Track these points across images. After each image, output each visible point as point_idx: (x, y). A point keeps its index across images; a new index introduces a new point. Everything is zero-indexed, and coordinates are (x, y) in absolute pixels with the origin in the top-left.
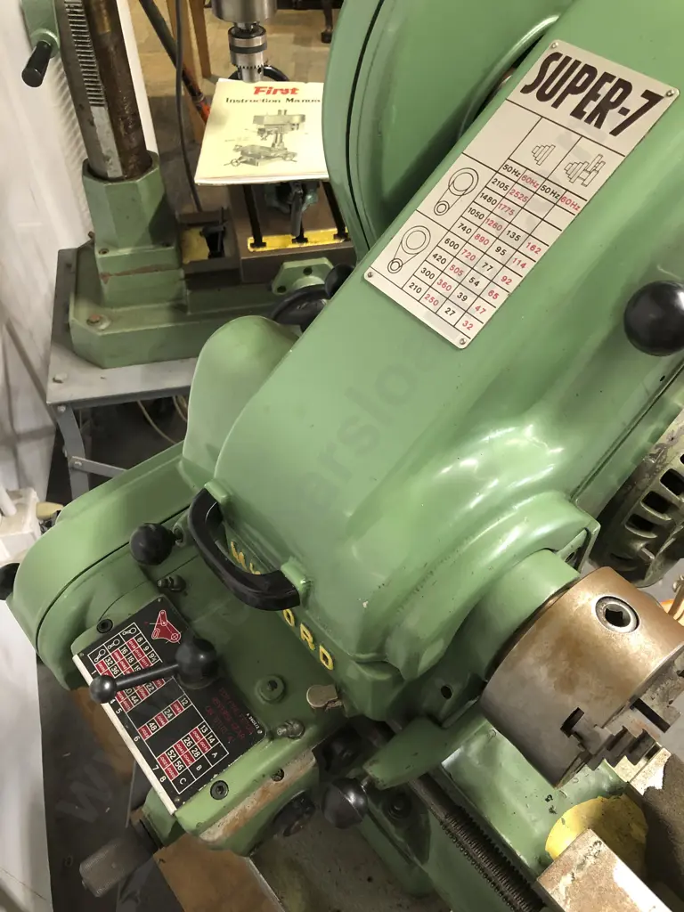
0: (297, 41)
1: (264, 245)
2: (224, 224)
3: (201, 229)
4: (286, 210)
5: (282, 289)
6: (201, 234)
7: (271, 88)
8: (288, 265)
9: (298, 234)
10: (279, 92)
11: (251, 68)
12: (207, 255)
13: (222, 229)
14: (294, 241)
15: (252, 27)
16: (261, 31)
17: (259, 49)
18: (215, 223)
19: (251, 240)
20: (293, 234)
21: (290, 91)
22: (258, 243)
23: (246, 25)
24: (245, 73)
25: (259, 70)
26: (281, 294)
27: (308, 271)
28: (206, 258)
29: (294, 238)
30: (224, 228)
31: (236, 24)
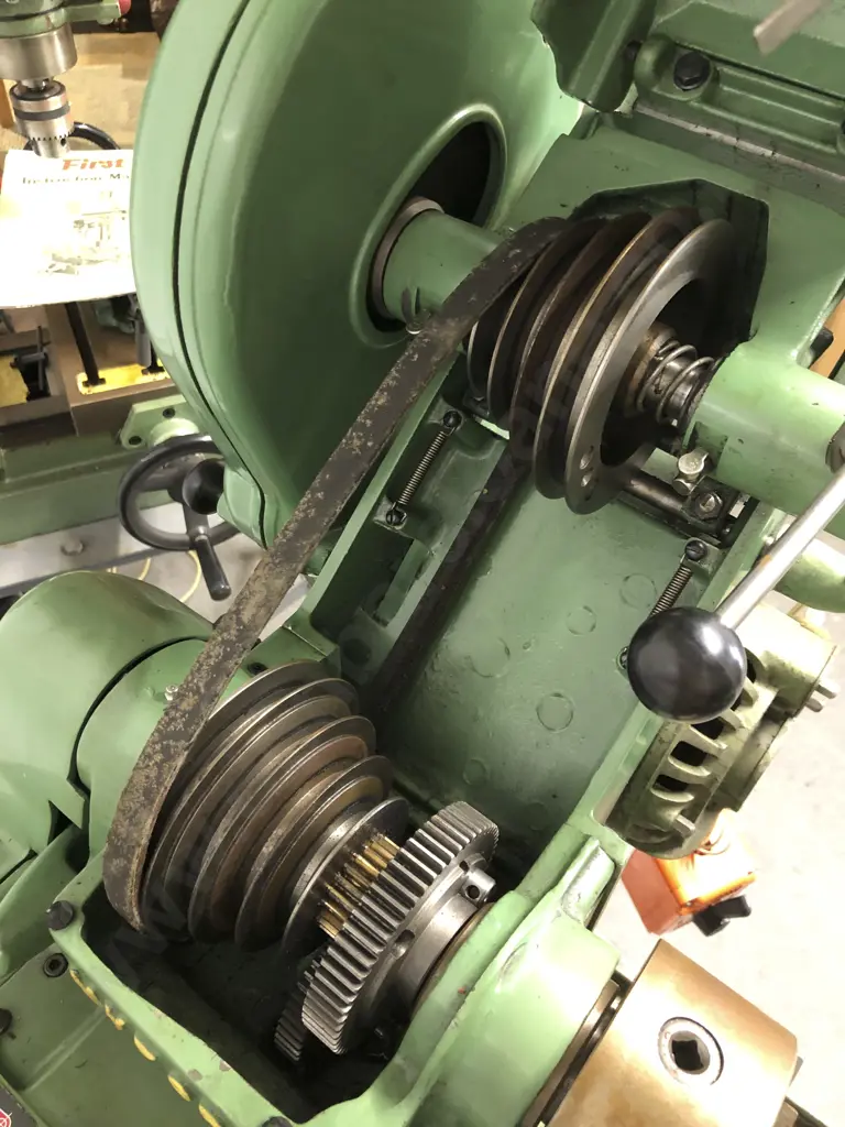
0: (126, 74)
1: (103, 381)
2: (45, 350)
3: (11, 359)
4: (126, 329)
5: (135, 440)
6: (13, 366)
7: (86, 160)
8: (140, 408)
9: (150, 363)
10: (98, 166)
11: (50, 141)
12: (25, 397)
13: (42, 356)
14: (144, 372)
15: (44, 84)
16: (58, 88)
17: (59, 113)
18: (32, 349)
19: (82, 377)
20: (142, 364)
21: (114, 164)
22: (94, 379)
23: (35, 82)
24: (42, 147)
25: (63, 142)
26: (135, 446)
27: (169, 413)
28: (24, 400)
29: (143, 368)
30: (45, 354)
31: (19, 82)
